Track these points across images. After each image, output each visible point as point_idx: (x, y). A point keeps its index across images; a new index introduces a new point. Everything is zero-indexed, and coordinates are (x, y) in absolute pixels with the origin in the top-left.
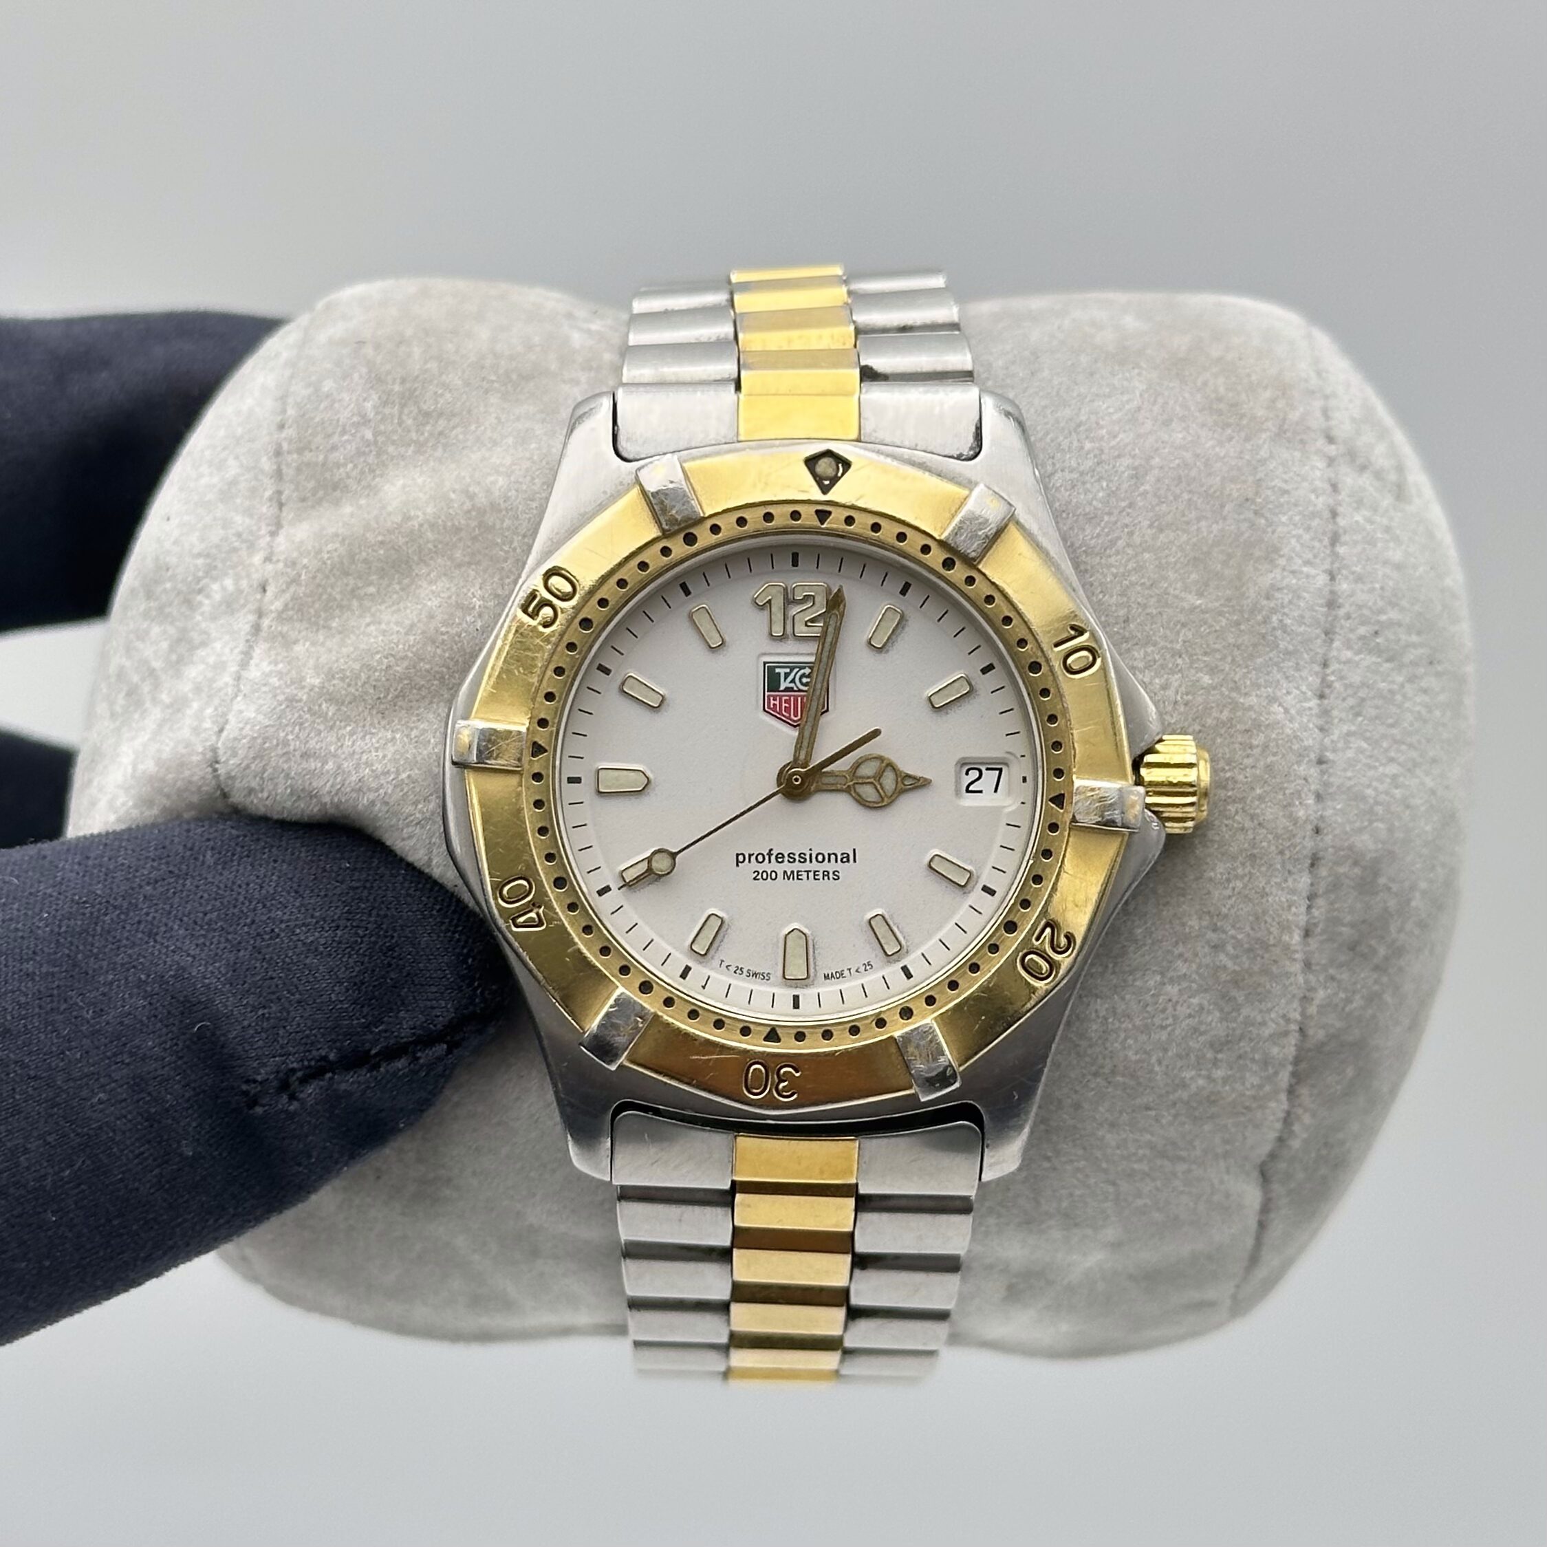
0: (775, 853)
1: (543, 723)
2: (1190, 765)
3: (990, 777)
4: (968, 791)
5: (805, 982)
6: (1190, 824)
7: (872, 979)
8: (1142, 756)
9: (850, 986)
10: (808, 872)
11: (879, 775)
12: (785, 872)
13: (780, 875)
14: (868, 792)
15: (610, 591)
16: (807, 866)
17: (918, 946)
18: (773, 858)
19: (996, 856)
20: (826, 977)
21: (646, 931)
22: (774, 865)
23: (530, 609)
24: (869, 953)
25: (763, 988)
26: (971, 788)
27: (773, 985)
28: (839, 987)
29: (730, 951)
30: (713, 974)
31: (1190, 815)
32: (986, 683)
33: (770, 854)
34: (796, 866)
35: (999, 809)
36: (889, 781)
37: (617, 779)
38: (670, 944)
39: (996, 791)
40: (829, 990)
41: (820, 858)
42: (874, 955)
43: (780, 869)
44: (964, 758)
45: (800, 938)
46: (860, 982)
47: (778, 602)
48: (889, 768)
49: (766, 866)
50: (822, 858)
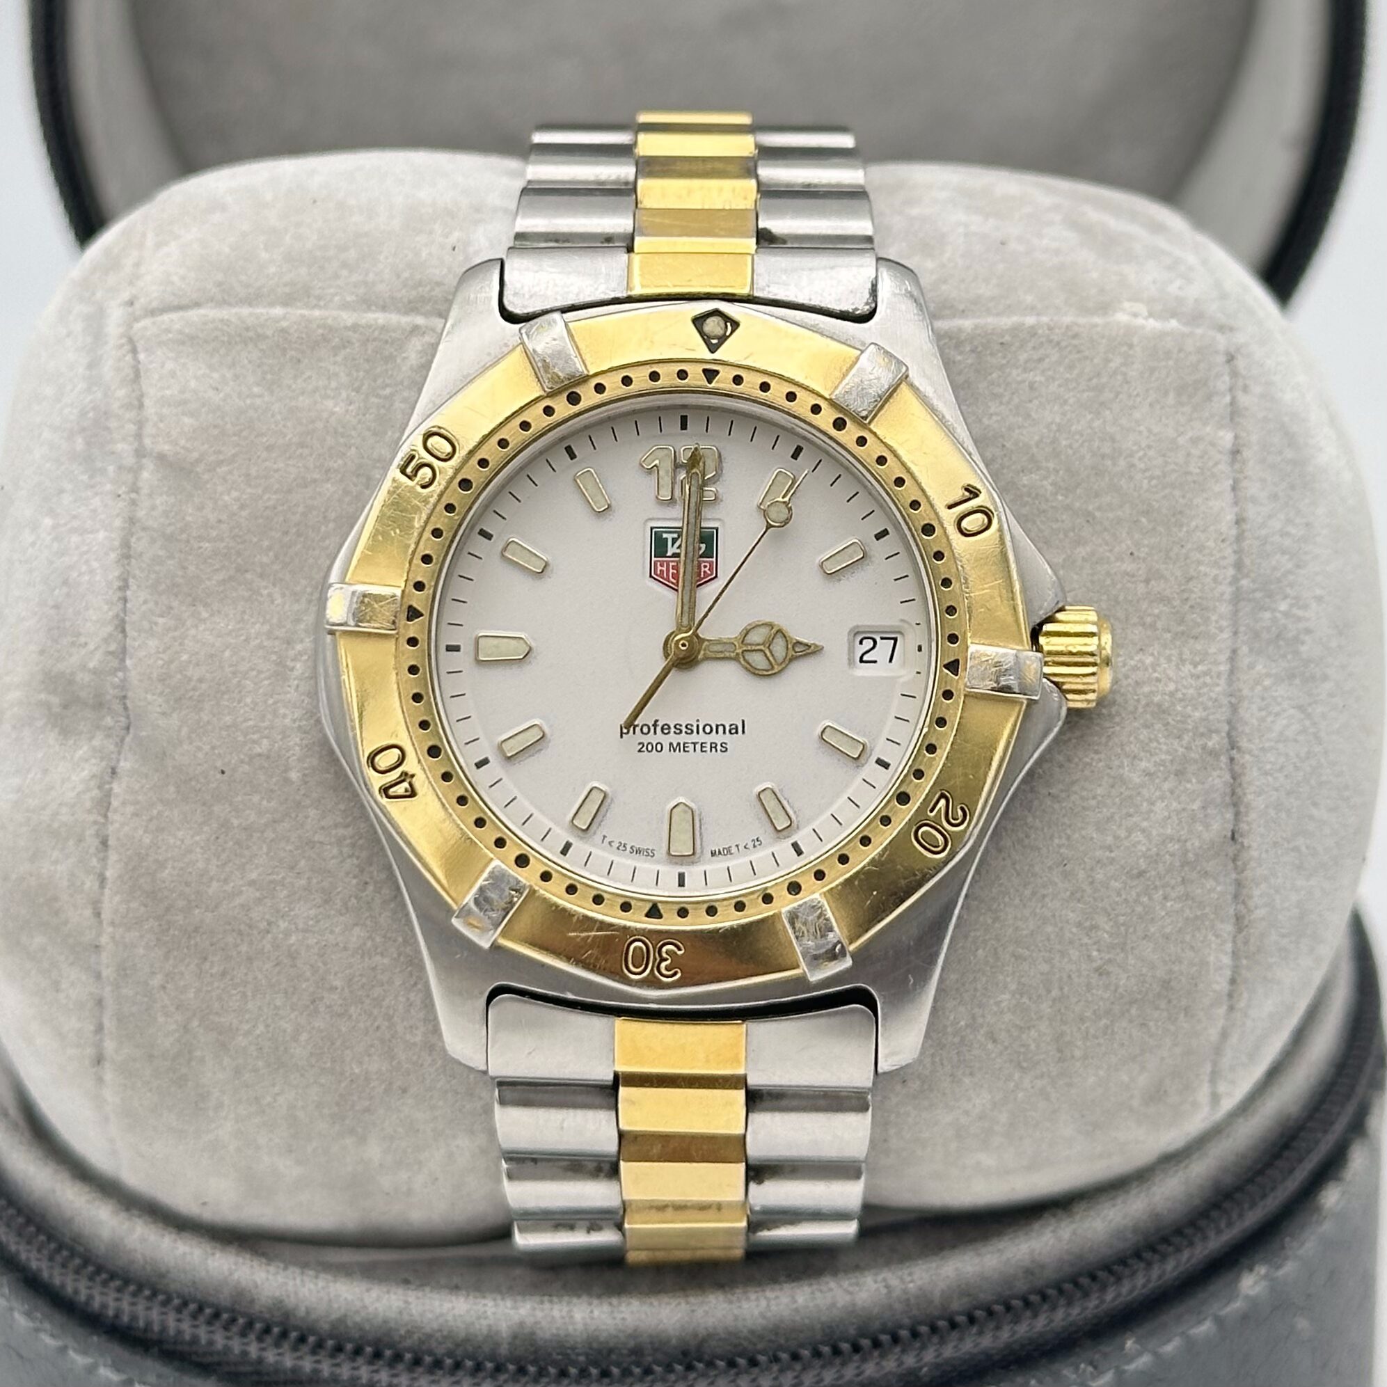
0: (660, 724)
1: (419, 586)
2: (1092, 634)
3: (884, 647)
4: (861, 661)
5: (691, 858)
6: (1092, 696)
7: (760, 856)
8: (1041, 625)
9: (738, 863)
10: (695, 744)
11: (769, 643)
12: (671, 744)
13: (666, 747)
14: (758, 660)
15: (491, 451)
16: (695, 737)
17: (809, 822)
18: (659, 729)
19: (890, 727)
20: (713, 854)
21: (525, 805)
22: (660, 737)
23: (409, 470)
24: (759, 829)
25: (647, 866)
26: (865, 658)
27: (658, 862)
28: (727, 864)
29: (611, 827)
30: (594, 850)
31: (1092, 687)
32: (880, 549)
33: (655, 725)
34: (683, 738)
35: (892, 680)
36: (779, 648)
37: (497, 647)
38: (552, 819)
39: (891, 661)
40: (716, 867)
41: (708, 729)
42: (764, 832)
43: (665, 740)
44: (858, 626)
45: (685, 812)
46: (747, 859)
47: (667, 465)
48: (779, 635)
49: (651, 738)
50: (710, 729)
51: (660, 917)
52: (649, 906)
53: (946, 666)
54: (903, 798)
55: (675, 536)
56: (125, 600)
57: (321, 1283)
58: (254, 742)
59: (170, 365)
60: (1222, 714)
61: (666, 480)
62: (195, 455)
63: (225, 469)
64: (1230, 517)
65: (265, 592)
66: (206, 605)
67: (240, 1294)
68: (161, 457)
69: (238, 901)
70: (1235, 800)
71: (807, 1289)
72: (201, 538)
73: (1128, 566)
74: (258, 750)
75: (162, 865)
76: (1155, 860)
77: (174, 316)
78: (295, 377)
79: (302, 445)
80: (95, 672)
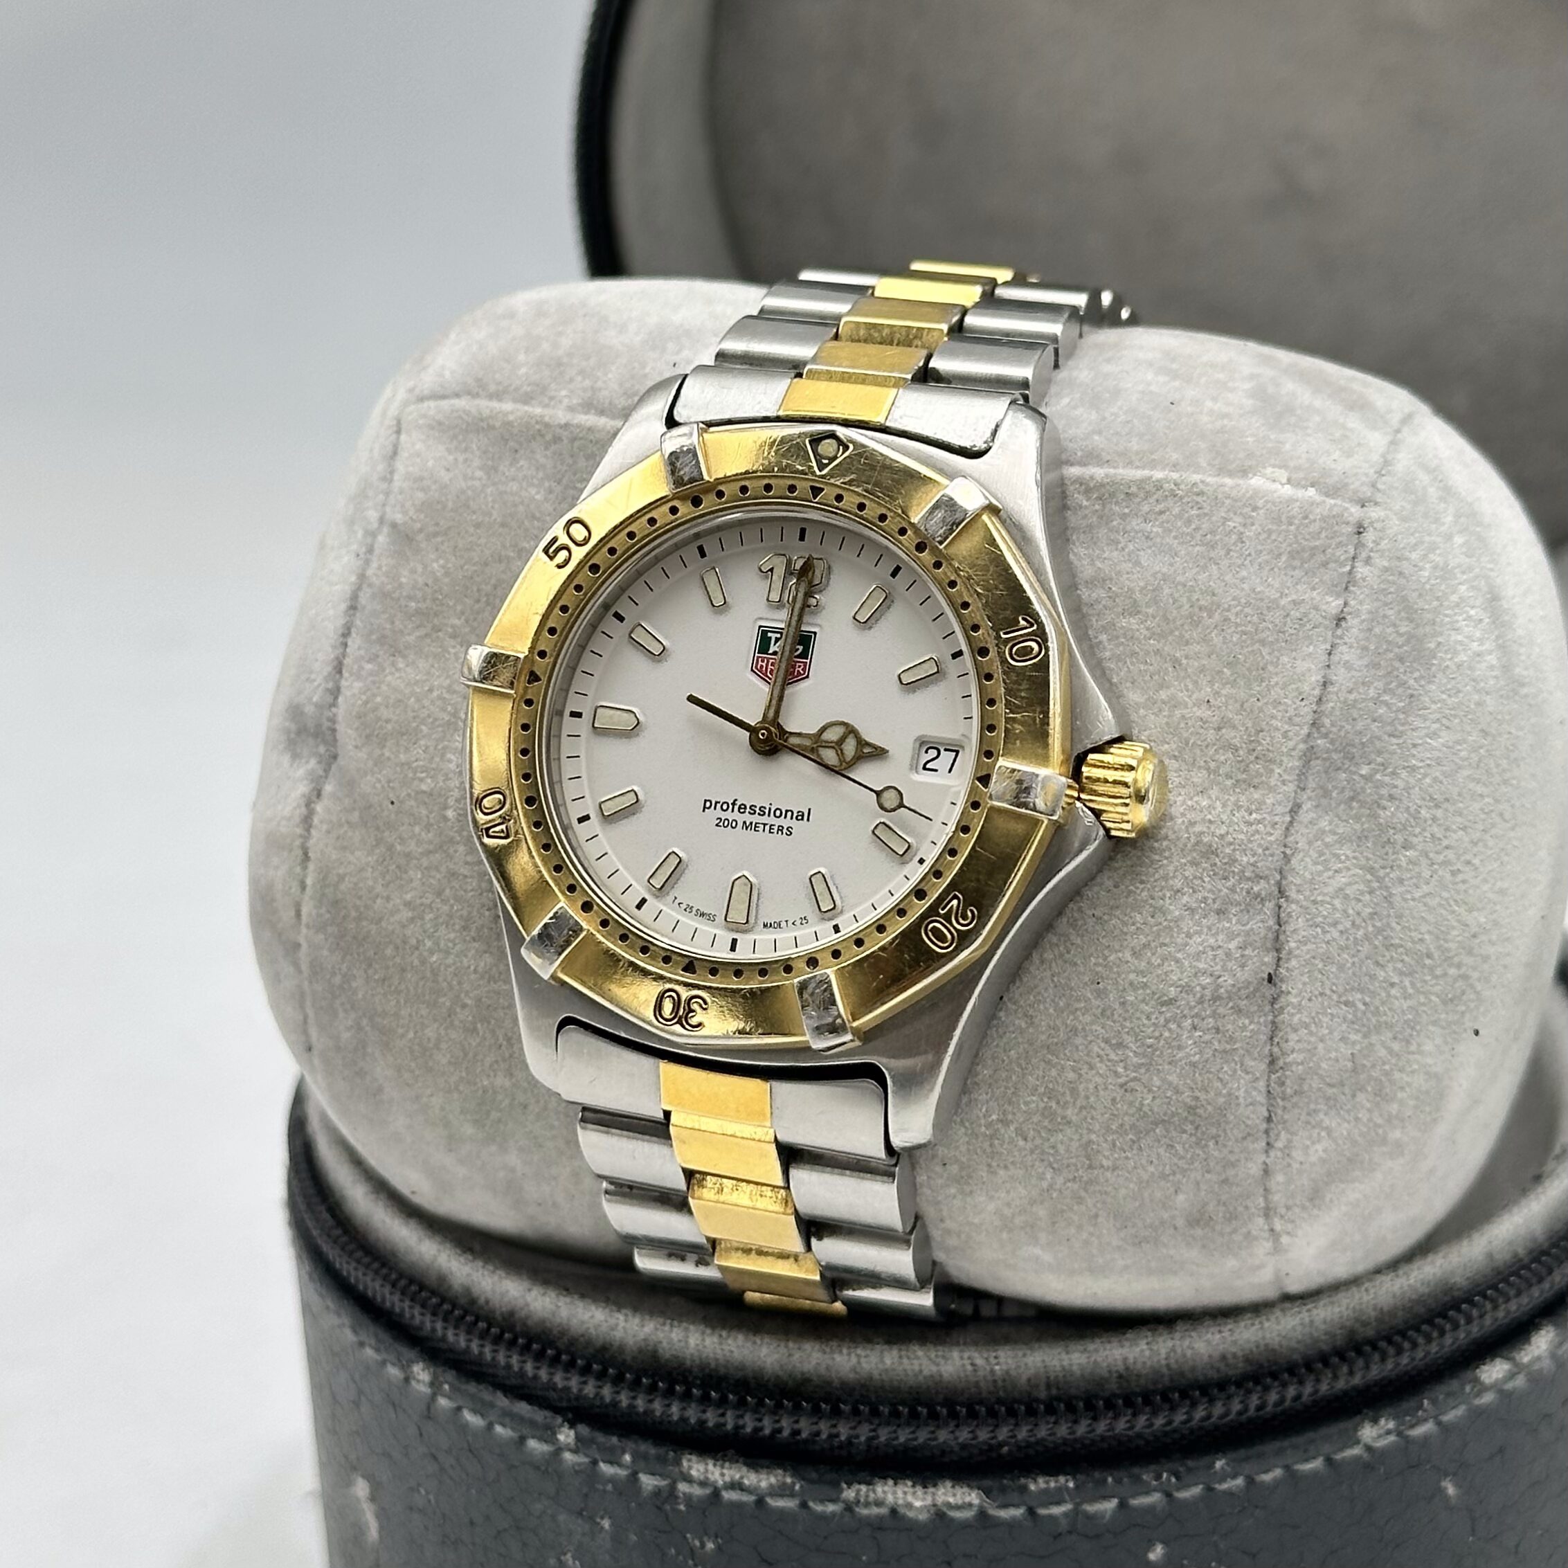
0: (738, 803)
1: (542, 654)
2: (1132, 768)
3: (947, 757)
4: (924, 768)
5: (745, 926)
6: (1130, 827)
7: (805, 933)
8: (1086, 753)
9: (785, 935)
10: (765, 825)
11: (842, 740)
12: (745, 822)
13: (740, 824)
14: (830, 756)
15: (620, 541)
16: (765, 819)
17: (852, 908)
18: (736, 808)
19: (936, 832)
20: (765, 926)
21: (613, 861)
22: (736, 815)
23: (551, 550)
24: (807, 908)
25: (705, 928)
26: (928, 766)
27: (716, 926)
28: (774, 937)
29: (682, 891)
30: (664, 908)
31: (1126, 818)
32: (952, 667)
33: (734, 804)
34: (756, 818)
35: (946, 790)
36: (850, 748)
37: (611, 717)
38: (634, 876)
39: (950, 771)
40: (768, 936)
41: (778, 813)
42: (809, 910)
43: (741, 818)
44: (925, 736)
45: (746, 885)
46: (793, 934)
47: (780, 571)
48: (851, 735)
49: (729, 815)
50: (779, 813)
51: (694, 972)
52: (687, 961)
53: (980, 779)
54: (920, 894)
56: (346, 645)
58: (421, 780)
59: (419, 446)
60: (1274, 862)
61: (778, 584)
62: (418, 525)
63: (439, 539)
64: (1316, 678)
65: (452, 651)
66: (404, 657)
67: (442, 1279)
68: (394, 525)
69: (397, 917)
70: (1277, 944)
71: (895, 1352)
72: (410, 598)
73: (1203, 712)
74: (424, 787)
75: (341, 878)
76: (1187, 989)
77: (432, 404)
78: (511, 465)
79: (503, 525)
80: (316, 705)
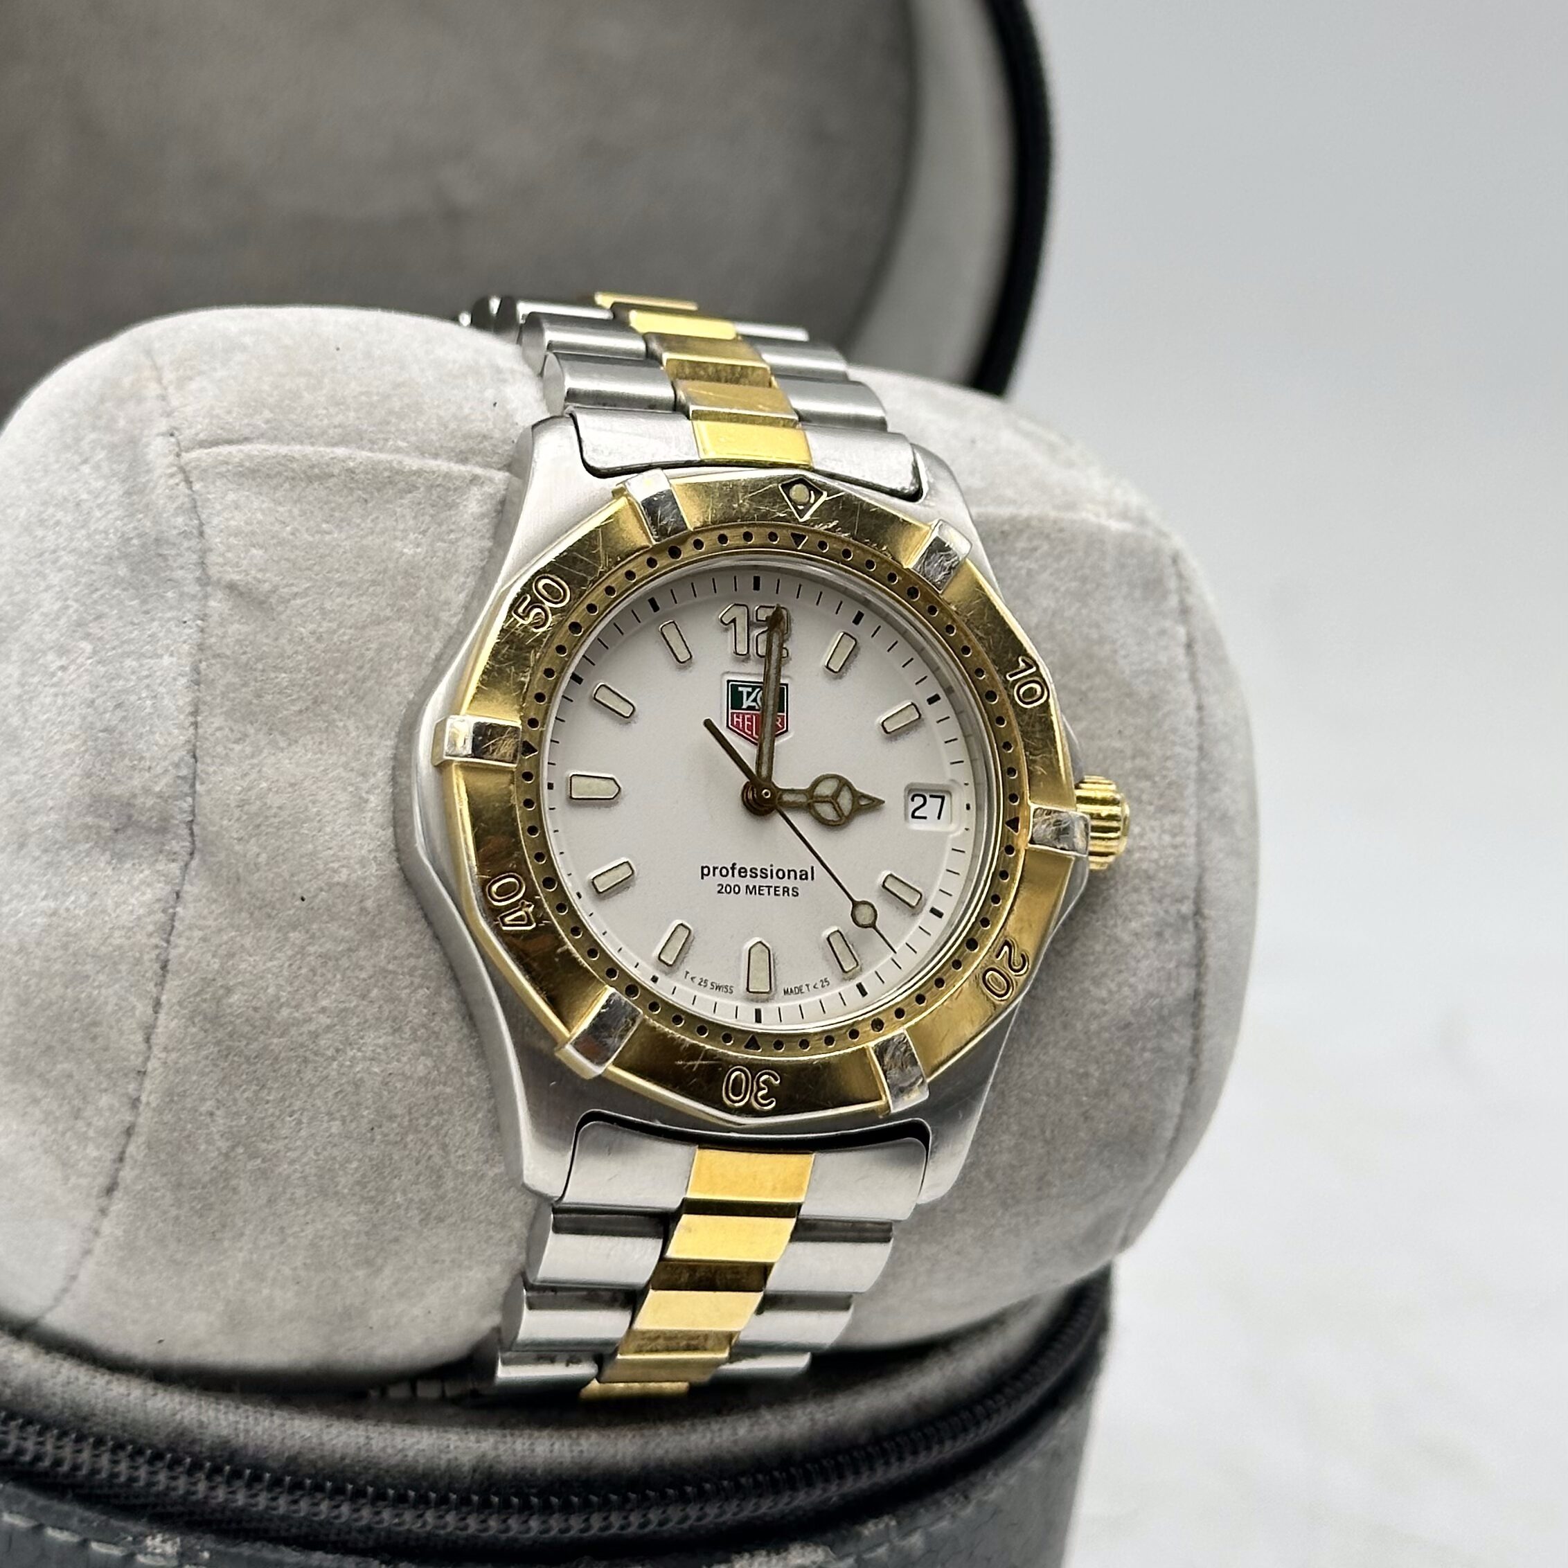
0: (738, 867)
1: (533, 722)
3: (933, 804)
4: (913, 816)
5: (767, 996)
6: (1111, 859)
7: (828, 995)
9: (809, 1001)
10: (769, 887)
11: (836, 794)
12: (747, 887)
13: (743, 889)
14: (827, 811)
15: (599, 597)
16: (768, 882)
17: (871, 965)
18: (736, 872)
19: (941, 880)
20: (786, 992)
21: (613, 939)
22: (737, 880)
23: (520, 610)
24: (826, 970)
25: (725, 1001)
26: (917, 814)
27: (736, 999)
28: (798, 1003)
29: (694, 964)
30: (678, 985)
31: (1111, 851)
32: (930, 712)
33: (733, 868)
34: (758, 882)
35: (942, 836)
36: (845, 801)
37: (589, 786)
38: (638, 954)
39: (939, 818)
40: (789, 1004)
41: (780, 874)
42: (832, 974)
43: (743, 883)
44: (912, 784)
45: (762, 951)
46: (818, 998)
47: (742, 623)
48: (846, 788)
49: (729, 880)
50: (782, 874)
51: (758, 1048)
52: (746, 1036)
53: (1009, 823)
54: (971, 943)
55: (750, 690)
56: (195, 725)
57: (277, 1421)
58: (335, 871)
59: (231, 496)
60: (1192, 884)
61: (742, 636)
62: (267, 586)
63: (299, 601)
64: (1192, 703)
65: (341, 724)
66: (283, 733)
68: (232, 587)
69: (306, 1028)
70: (1199, 964)
72: (276, 668)
73: (1118, 744)
74: (336, 879)
75: (229, 991)
76: (1138, 1013)
77: (233, 449)
78: (363, 517)
79: (374, 583)
80: (160, 795)
